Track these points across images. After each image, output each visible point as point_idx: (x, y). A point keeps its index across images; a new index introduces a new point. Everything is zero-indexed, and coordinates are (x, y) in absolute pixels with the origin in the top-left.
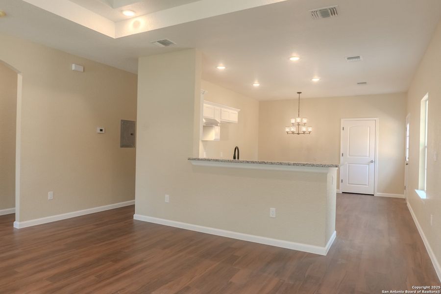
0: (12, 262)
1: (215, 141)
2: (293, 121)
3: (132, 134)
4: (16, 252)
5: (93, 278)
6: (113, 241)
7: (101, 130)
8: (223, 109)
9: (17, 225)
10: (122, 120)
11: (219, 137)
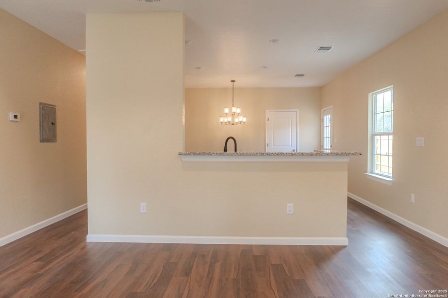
2: (227, 110)
3: (53, 123)
7: (16, 117)
10: (41, 103)
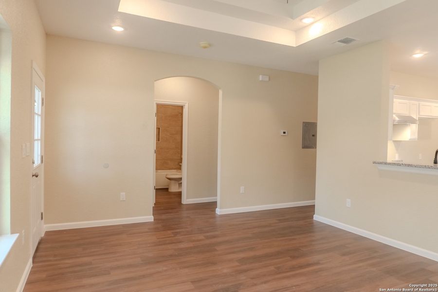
0: (214, 240)
1: (411, 141)
3: (313, 136)
4: (216, 233)
5: (272, 268)
6: (292, 237)
7: (284, 133)
8: (422, 103)
9: (219, 211)
10: (303, 122)
11: (416, 136)
